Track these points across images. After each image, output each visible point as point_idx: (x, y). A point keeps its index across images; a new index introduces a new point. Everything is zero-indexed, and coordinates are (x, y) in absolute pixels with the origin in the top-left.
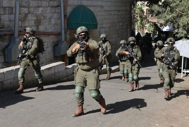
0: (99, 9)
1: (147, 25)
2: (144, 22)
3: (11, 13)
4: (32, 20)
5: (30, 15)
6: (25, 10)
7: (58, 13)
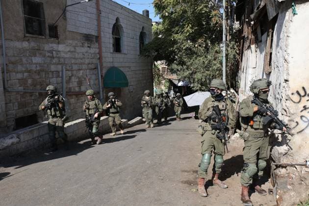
0: (127, 69)
1: (163, 82)
2: (161, 78)
3: (58, 76)
4: (75, 81)
6: (69, 73)
7: (95, 74)
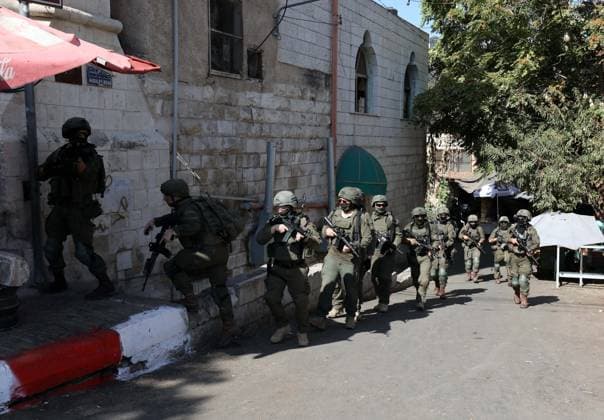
0: (379, 153)
3: (257, 166)
4: (285, 178)
5: (282, 168)
6: (277, 158)
7: (321, 163)
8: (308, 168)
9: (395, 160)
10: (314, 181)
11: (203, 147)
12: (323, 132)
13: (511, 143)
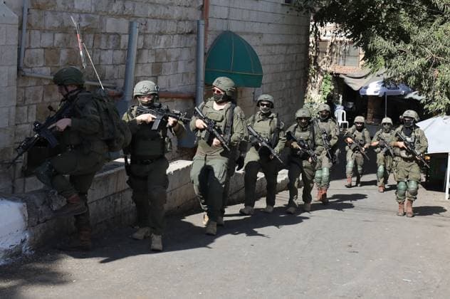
4: (148, 63)
5: (145, 52)
6: (140, 41)
8: (174, 53)
9: (274, 49)
10: (181, 69)
11: (57, 24)
12: (194, 14)
13: (403, 36)
